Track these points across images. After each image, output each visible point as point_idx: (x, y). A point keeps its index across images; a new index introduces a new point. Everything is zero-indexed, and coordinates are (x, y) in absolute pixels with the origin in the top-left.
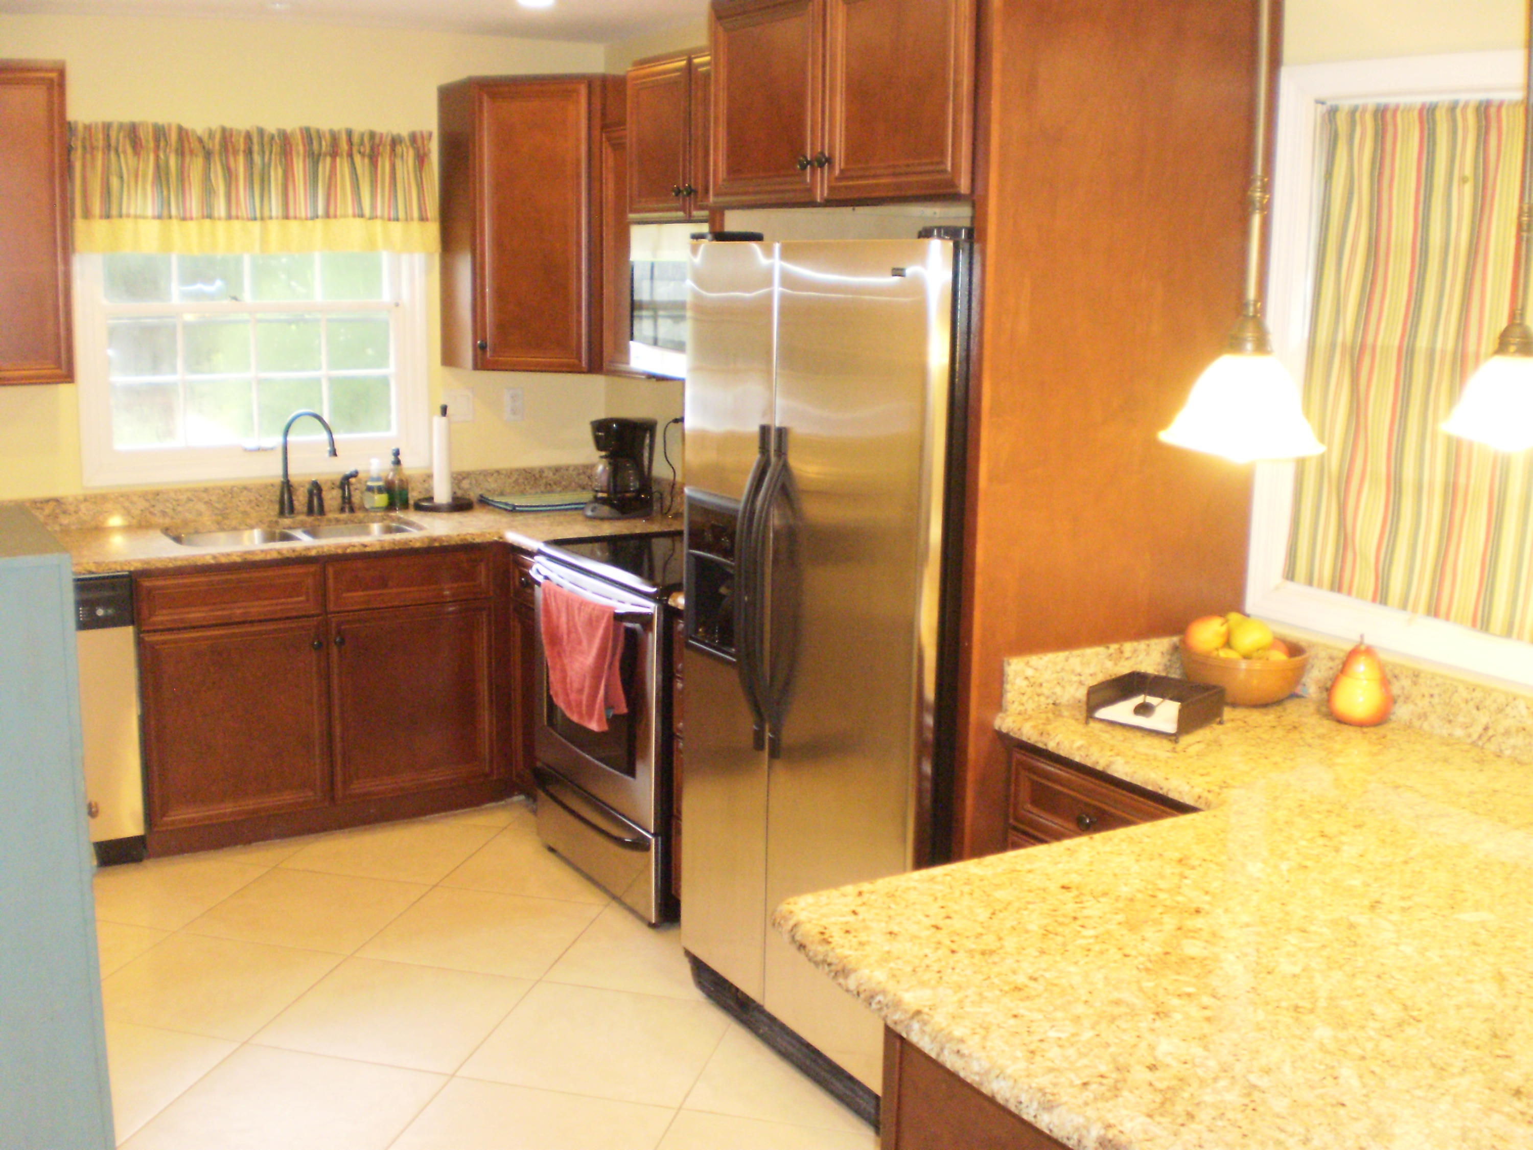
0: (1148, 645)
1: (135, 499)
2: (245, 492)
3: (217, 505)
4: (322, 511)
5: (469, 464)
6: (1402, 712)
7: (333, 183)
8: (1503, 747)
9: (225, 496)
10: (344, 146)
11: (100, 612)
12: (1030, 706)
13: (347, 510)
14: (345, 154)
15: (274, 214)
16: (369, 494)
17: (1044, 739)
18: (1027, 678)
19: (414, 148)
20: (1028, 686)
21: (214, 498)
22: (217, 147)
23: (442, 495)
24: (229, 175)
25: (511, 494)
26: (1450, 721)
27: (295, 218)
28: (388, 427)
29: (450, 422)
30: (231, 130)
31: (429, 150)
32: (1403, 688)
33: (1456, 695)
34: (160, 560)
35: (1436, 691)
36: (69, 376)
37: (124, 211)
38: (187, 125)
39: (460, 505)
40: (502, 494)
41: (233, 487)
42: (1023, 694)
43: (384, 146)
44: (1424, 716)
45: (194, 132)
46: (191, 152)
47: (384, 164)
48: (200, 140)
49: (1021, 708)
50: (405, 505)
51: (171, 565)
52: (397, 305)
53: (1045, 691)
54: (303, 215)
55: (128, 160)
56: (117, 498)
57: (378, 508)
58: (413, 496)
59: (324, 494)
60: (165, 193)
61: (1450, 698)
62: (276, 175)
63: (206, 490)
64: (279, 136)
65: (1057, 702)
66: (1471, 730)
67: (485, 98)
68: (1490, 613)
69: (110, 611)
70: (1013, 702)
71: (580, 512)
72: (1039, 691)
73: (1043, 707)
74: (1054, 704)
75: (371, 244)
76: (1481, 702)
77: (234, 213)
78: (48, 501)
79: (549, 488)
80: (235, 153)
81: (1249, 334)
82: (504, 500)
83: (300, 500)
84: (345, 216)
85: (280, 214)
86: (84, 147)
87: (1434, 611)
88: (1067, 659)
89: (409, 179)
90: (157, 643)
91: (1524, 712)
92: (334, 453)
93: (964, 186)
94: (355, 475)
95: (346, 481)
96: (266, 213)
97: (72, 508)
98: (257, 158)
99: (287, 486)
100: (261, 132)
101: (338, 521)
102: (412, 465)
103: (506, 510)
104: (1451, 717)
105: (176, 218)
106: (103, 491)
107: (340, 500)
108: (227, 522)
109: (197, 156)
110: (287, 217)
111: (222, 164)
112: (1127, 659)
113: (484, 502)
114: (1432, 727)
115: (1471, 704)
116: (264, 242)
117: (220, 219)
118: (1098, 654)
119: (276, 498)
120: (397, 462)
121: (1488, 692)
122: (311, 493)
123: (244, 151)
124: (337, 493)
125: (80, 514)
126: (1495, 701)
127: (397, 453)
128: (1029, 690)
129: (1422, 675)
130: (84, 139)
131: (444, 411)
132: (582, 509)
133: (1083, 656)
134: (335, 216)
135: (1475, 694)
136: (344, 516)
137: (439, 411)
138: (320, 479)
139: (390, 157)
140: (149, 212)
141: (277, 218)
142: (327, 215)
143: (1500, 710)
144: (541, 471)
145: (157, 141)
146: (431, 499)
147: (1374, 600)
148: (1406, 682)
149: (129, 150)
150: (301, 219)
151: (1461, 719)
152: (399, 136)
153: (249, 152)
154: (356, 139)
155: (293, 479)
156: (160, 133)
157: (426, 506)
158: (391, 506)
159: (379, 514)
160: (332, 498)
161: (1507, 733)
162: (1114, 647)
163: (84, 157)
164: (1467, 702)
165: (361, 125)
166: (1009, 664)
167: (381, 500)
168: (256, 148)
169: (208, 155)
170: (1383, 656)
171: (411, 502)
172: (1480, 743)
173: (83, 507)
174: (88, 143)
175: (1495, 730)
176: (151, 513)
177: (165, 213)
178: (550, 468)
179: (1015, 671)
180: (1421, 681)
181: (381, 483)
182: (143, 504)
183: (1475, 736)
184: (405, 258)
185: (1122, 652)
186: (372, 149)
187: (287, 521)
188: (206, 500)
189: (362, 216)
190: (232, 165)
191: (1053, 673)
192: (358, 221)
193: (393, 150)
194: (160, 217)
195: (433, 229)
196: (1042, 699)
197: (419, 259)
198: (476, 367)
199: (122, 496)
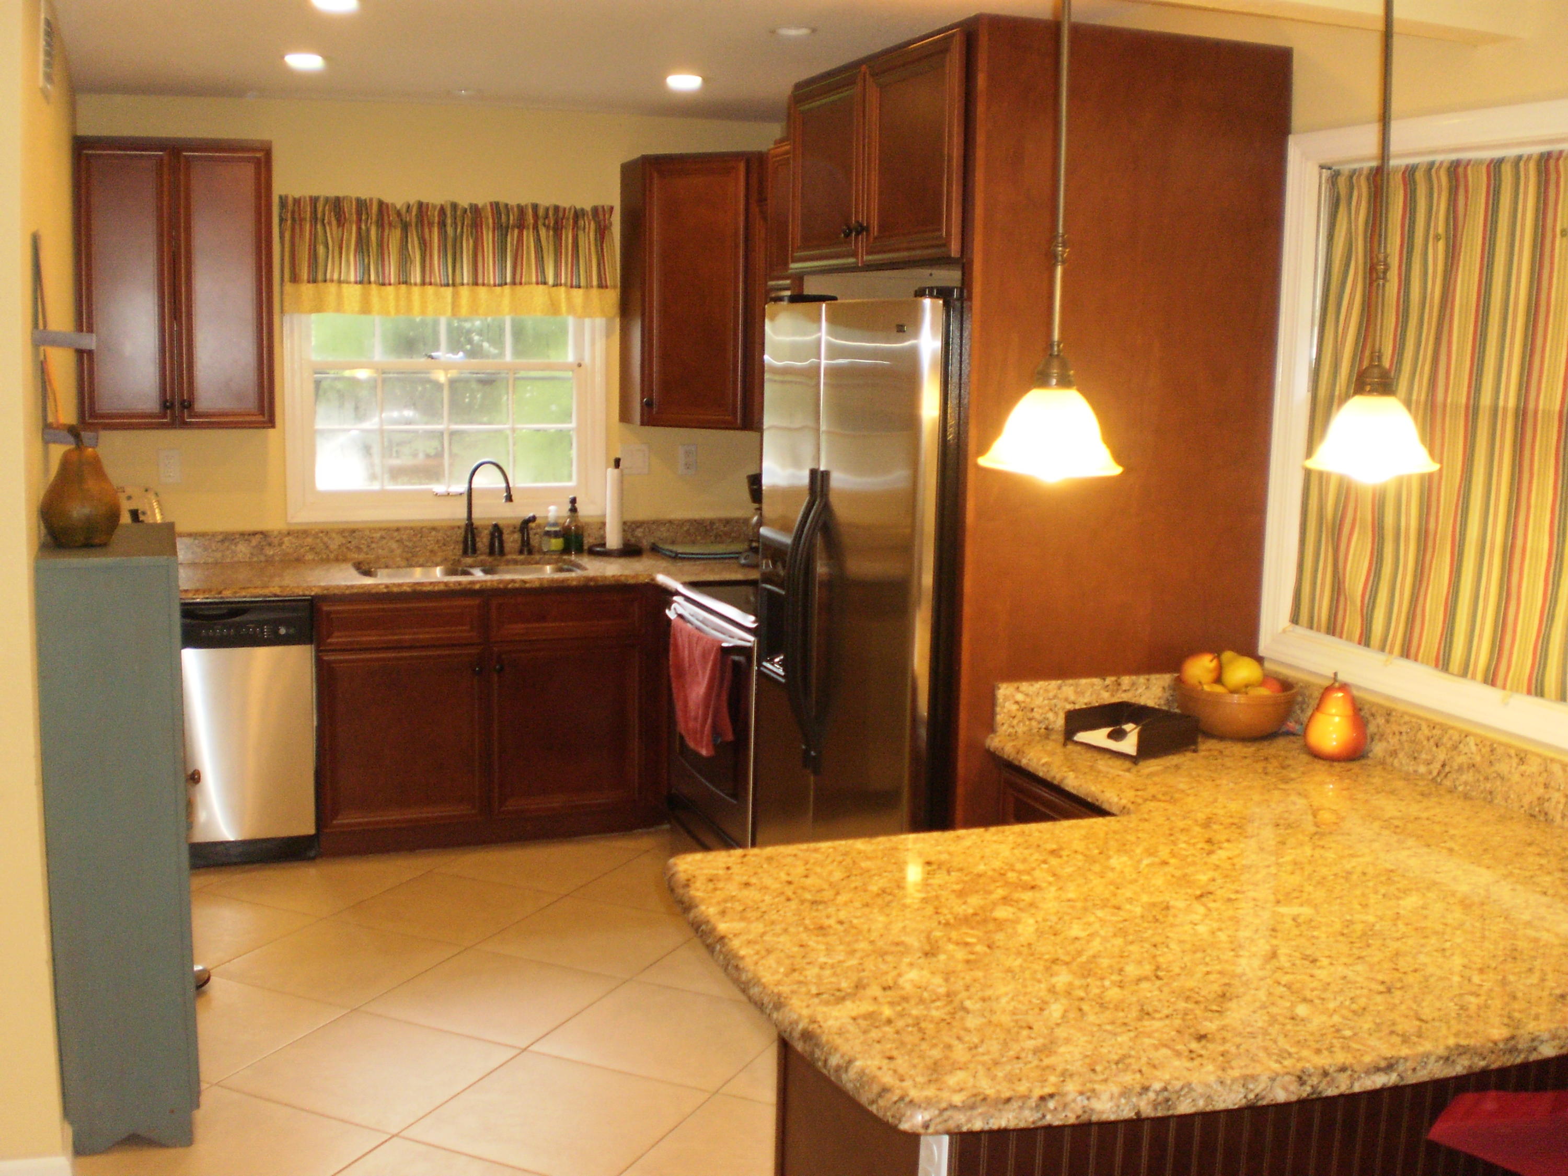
0: (1148, 680)
1: (334, 535)
2: (434, 533)
3: (407, 543)
4: (502, 552)
5: (643, 513)
6: (1378, 749)
7: (520, 253)
8: (1457, 783)
9: (415, 535)
10: (530, 219)
11: (283, 631)
12: (1021, 729)
13: (526, 553)
14: (531, 227)
15: (465, 281)
16: (545, 538)
17: (1019, 757)
18: (1017, 703)
19: (595, 222)
20: (1018, 710)
21: (405, 537)
22: (414, 220)
23: (613, 540)
24: (424, 245)
25: (683, 543)
26: (1415, 758)
27: (484, 285)
28: (570, 477)
29: (622, 475)
30: (428, 204)
31: (611, 224)
32: (1378, 726)
33: (1420, 732)
34: (338, 587)
35: (1404, 729)
36: (270, 422)
37: (328, 276)
38: (387, 199)
39: (630, 550)
40: (673, 543)
41: (422, 528)
42: (1014, 717)
43: (568, 219)
44: (1394, 753)
45: (394, 206)
46: (390, 224)
47: (568, 236)
48: (399, 214)
49: (1011, 730)
50: (580, 550)
51: (347, 592)
52: (580, 365)
53: (1036, 714)
54: (492, 282)
55: (333, 232)
56: (317, 533)
57: (553, 551)
58: (588, 541)
59: (505, 537)
60: (366, 260)
61: (1415, 736)
62: (467, 246)
63: (398, 530)
64: (471, 208)
65: (1050, 727)
66: (1431, 767)
67: (655, 175)
68: (1449, 655)
69: (292, 631)
70: (1003, 724)
71: (734, 561)
72: (1030, 715)
73: (1035, 731)
74: (1046, 729)
75: (554, 309)
76: (1440, 739)
77: (427, 280)
78: (255, 534)
79: (719, 538)
80: (430, 224)
81: (1055, 371)
82: (670, 547)
83: (483, 542)
84: (530, 283)
85: (471, 281)
86: (293, 219)
87: (1406, 653)
88: (1060, 688)
89: (590, 249)
90: (335, 662)
91: (1474, 748)
92: (509, 498)
93: (955, 249)
94: (533, 519)
95: (526, 524)
96: (458, 280)
97: (276, 541)
98: (450, 230)
99: (470, 528)
100: (454, 206)
101: (516, 562)
102: (586, 511)
103: (670, 557)
104: (1416, 755)
105: (375, 283)
106: (304, 527)
107: (520, 542)
108: (416, 559)
109: (395, 227)
110: (476, 284)
111: (418, 236)
112: (1125, 691)
113: (655, 550)
114: (1401, 763)
115: (1432, 741)
116: (455, 305)
117: (416, 284)
118: (1093, 685)
119: (461, 539)
120: (574, 510)
121: (1445, 729)
122: (492, 535)
123: (439, 223)
124: (517, 536)
125: (284, 547)
126: (1450, 739)
127: (573, 501)
128: (1020, 714)
129: (1394, 714)
130: (293, 212)
131: (617, 463)
132: (737, 558)
133: (1077, 685)
134: (521, 284)
135: (1435, 732)
136: (522, 557)
137: (613, 463)
138: (501, 523)
139: (573, 229)
140: (352, 279)
141: (468, 284)
142: (514, 283)
143: (1455, 747)
144: (712, 523)
145: (359, 214)
146: (604, 545)
147: (1360, 643)
148: (1381, 721)
149: (334, 223)
150: (489, 285)
151: (1424, 756)
152: (582, 210)
153: (442, 224)
154: (541, 212)
155: (476, 523)
156: (362, 206)
157: (599, 551)
158: (566, 550)
159: (554, 557)
160: (512, 540)
161: (1460, 769)
162: (1110, 680)
163: (293, 229)
164: (1428, 740)
165: (546, 200)
166: (999, 688)
167: (556, 544)
168: (449, 221)
169: (405, 227)
170: (1355, 693)
171: (586, 547)
172: (1439, 780)
173: (286, 539)
174: (296, 216)
175: (1451, 767)
176: (348, 548)
177: (366, 279)
178: (720, 520)
179: (1005, 695)
180: (1393, 719)
181: (557, 529)
182: (339, 540)
183: (1435, 773)
184: (587, 321)
185: (1119, 684)
186: (556, 222)
187: (469, 560)
188: (398, 538)
189: (545, 283)
190: (427, 236)
191: (1044, 699)
192: (541, 287)
193: (576, 222)
194: (361, 282)
195: (612, 296)
196: (1034, 723)
197: (600, 322)
198: (643, 423)
199: (322, 532)
